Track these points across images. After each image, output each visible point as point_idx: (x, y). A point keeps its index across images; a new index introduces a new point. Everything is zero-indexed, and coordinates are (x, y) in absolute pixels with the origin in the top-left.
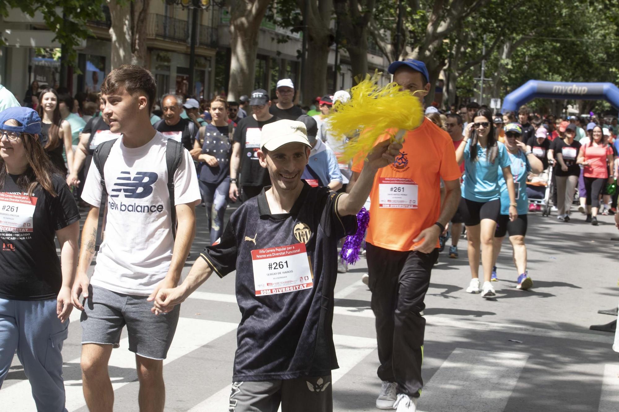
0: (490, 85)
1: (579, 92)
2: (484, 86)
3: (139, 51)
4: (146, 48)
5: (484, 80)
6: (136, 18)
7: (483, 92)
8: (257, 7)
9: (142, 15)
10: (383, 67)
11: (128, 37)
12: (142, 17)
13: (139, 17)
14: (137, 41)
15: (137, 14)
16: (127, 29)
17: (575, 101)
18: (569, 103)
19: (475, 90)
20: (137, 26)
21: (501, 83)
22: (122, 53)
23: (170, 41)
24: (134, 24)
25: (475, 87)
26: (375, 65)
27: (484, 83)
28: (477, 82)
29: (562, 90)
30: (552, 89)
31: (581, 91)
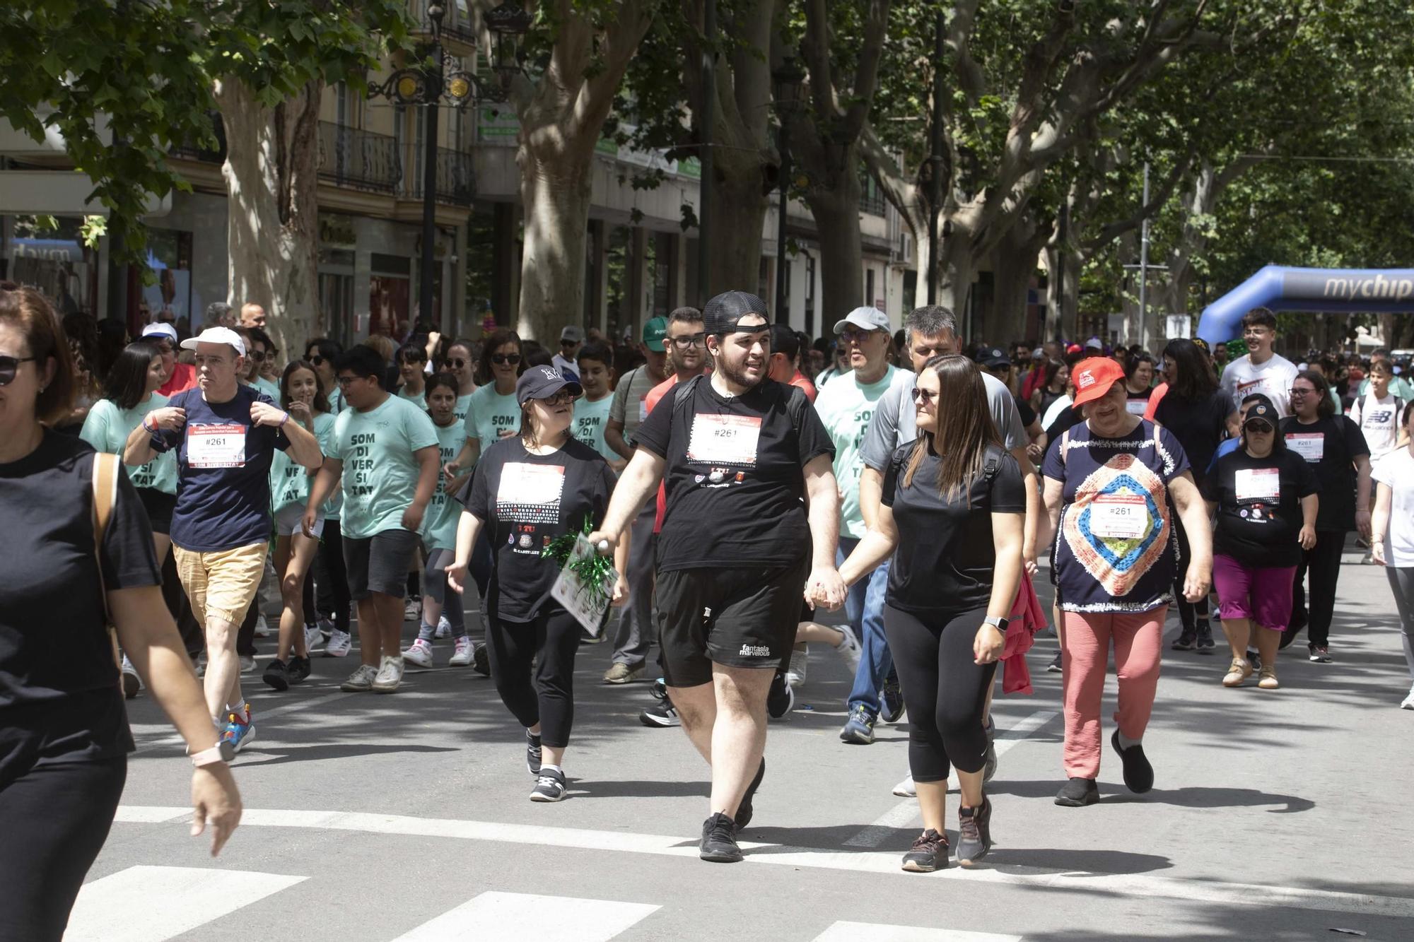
0: (1163, 282)
1: (1392, 293)
2: (1148, 283)
3: (298, 218)
4: (316, 209)
5: (1148, 270)
6: (290, 134)
7: (1146, 301)
8: (587, 98)
9: (305, 125)
10: (888, 241)
11: (268, 183)
12: (303, 133)
13: (297, 132)
14: (293, 193)
15: (291, 125)
16: (266, 161)
19: (1126, 294)
20: (293, 155)
21: (1190, 275)
22: (254, 222)
23: (354, 188)
24: (284, 148)
25: (1125, 289)
26: (868, 236)
27: (1147, 277)
28: (1130, 274)
29: (1348, 288)
30: (1324, 288)
31: (1397, 289)
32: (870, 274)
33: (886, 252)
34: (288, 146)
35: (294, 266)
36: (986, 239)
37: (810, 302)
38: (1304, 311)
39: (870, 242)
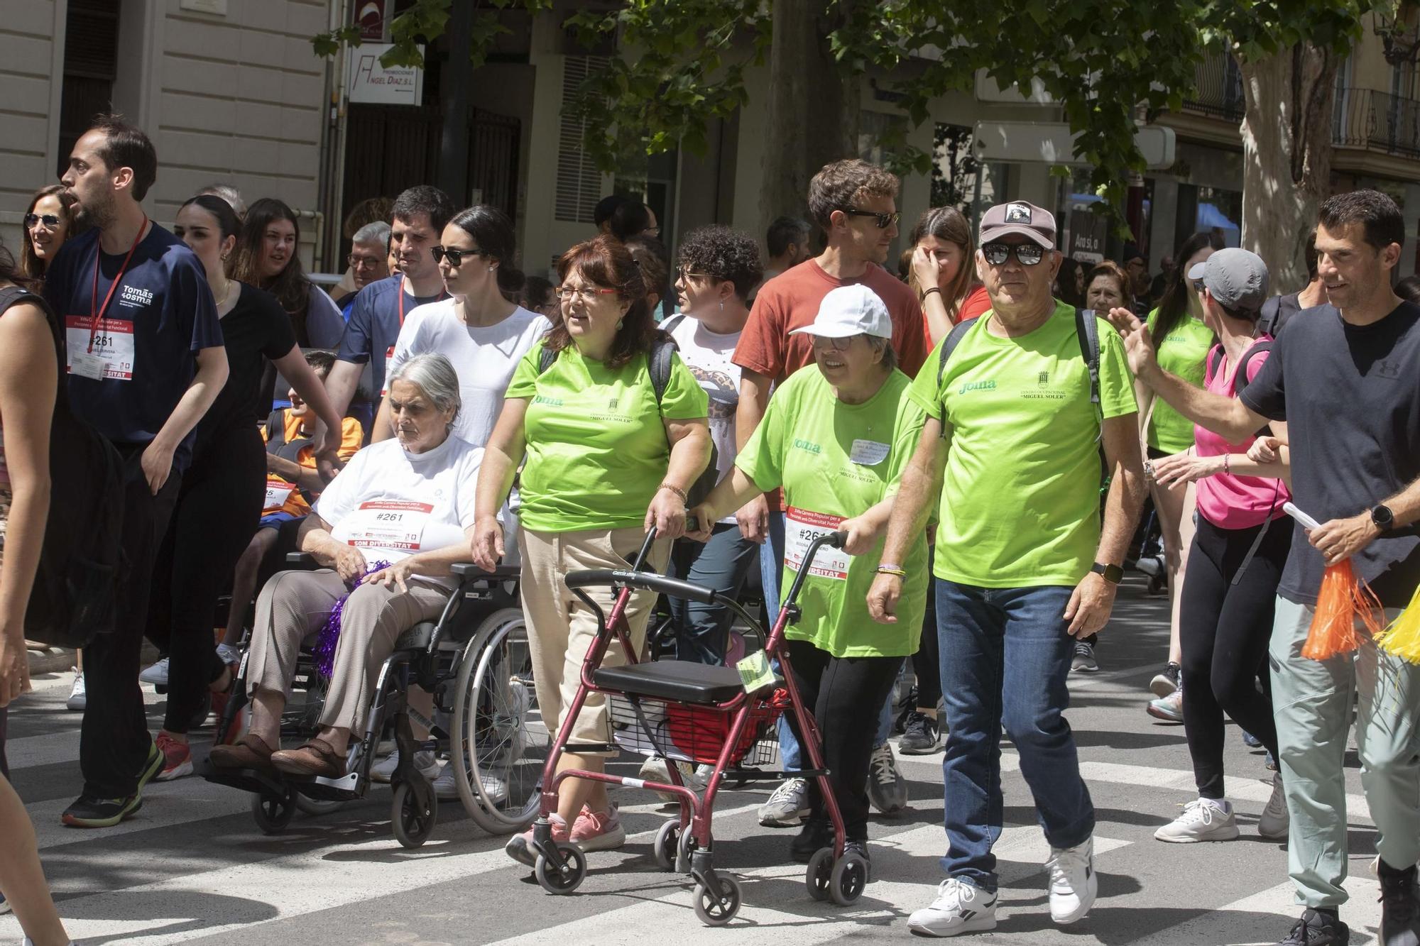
3: (1307, 178)
4: (1328, 168)
6: (1306, 95)
9: (1321, 87)
11: (1284, 143)
12: (1319, 93)
13: (1313, 93)
14: (1306, 154)
15: (1307, 86)
16: (1282, 121)
20: (1308, 116)
22: (1270, 186)
23: (1404, 156)
24: (1300, 109)
34: (1304, 106)
35: (1304, 224)
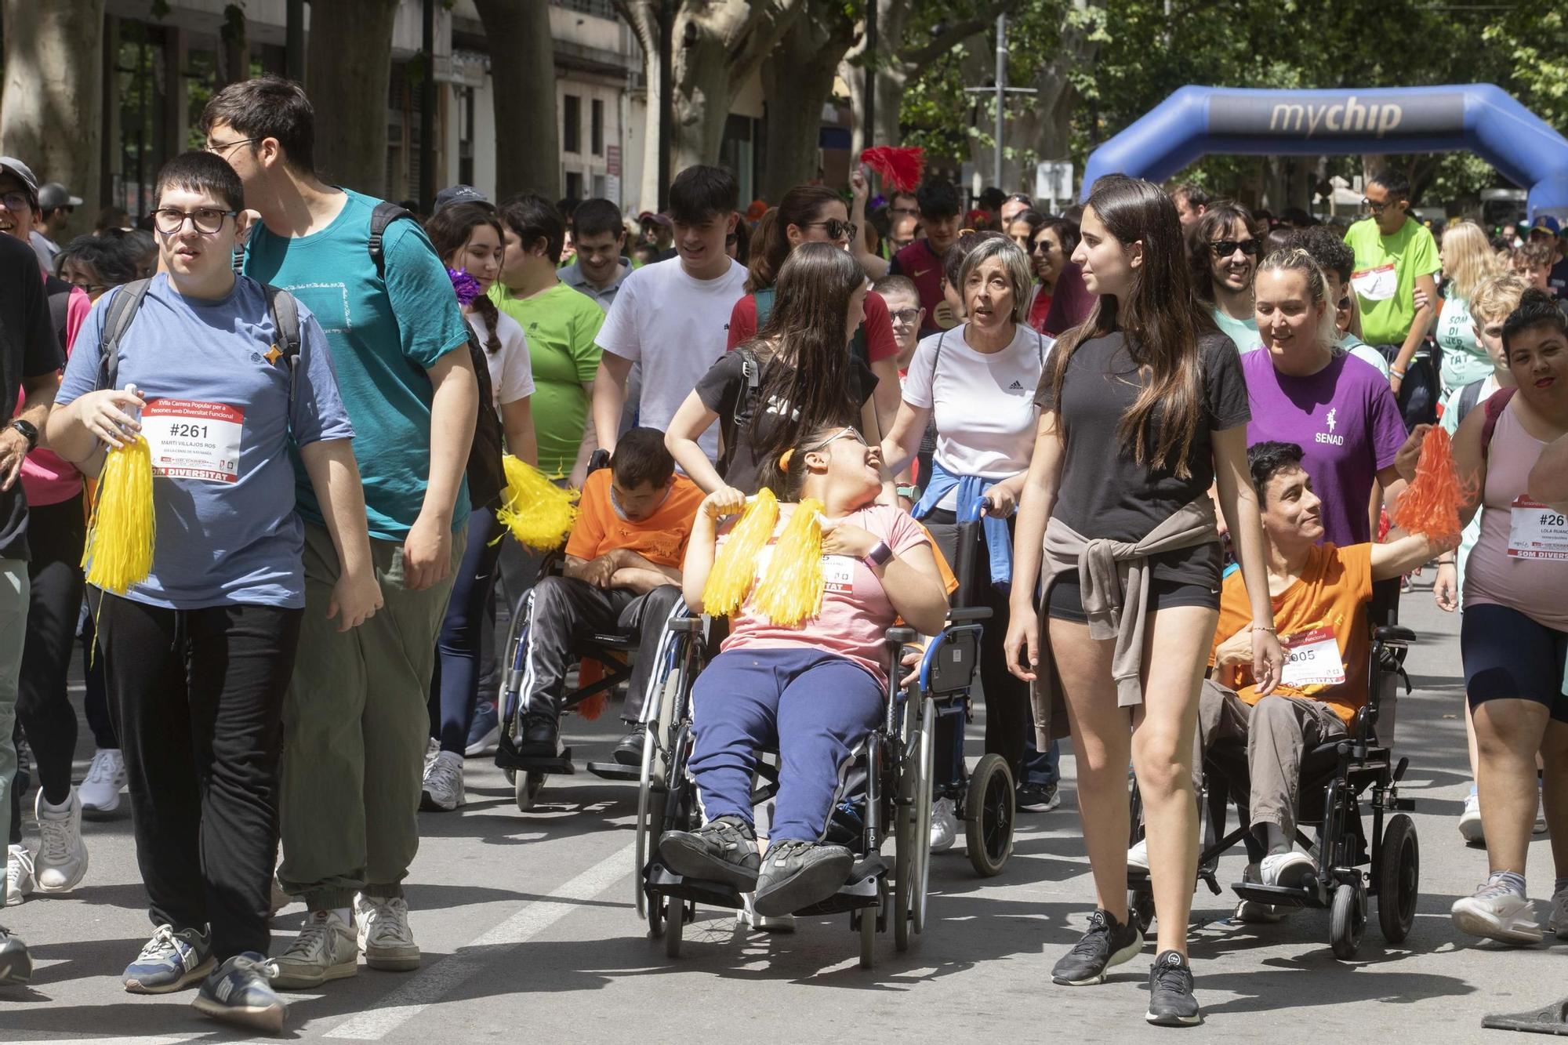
0: (1031, 114)
1: (1371, 125)
2: (1008, 115)
5: (1006, 94)
7: (1006, 141)
10: (622, 56)
17: (1358, 161)
18: (1333, 169)
19: (974, 132)
21: (1072, 99)
25: (974, 123)
26: (591, 49)
27: (1005, 106)
28: (980, 102)
29: (1305, 117)
30: (1270, 117)
31: (1378, 118)
32: (597, 106)
33: (621, 73)
36: (749, 49)
37: (467, 145)
38: (1244, 154)
39: (595, 57)
